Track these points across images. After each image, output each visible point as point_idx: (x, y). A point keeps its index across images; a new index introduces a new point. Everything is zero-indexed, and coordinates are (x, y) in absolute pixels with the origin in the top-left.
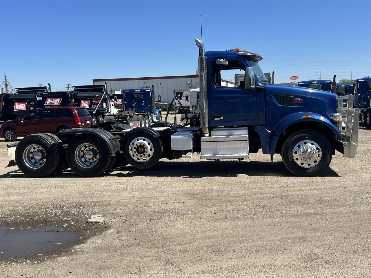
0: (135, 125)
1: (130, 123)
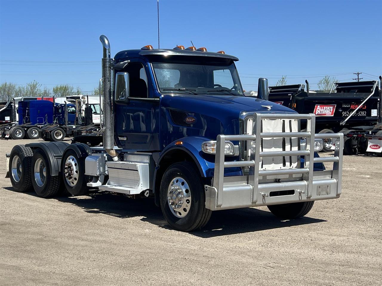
0: (375, 146)
1: (369, 142)
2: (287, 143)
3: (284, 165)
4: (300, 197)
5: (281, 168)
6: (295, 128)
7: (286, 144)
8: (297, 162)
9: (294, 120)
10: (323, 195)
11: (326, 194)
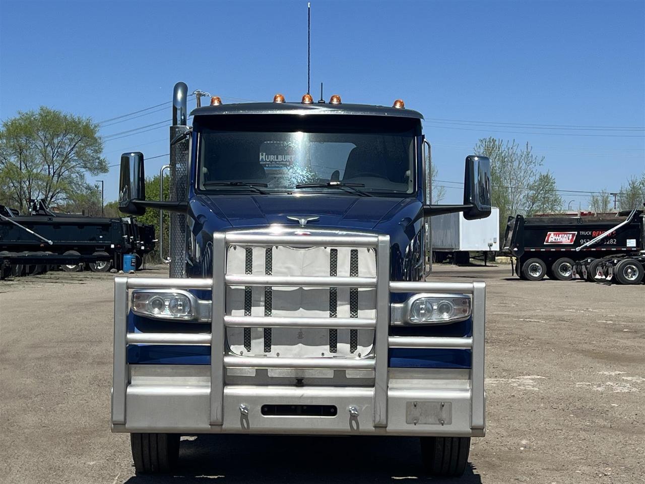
2: (341, 301)
3: (333, 348)
4: (353, 422)
5: (323, 354)
6: (368, 268)
7: (338, 303)
8: (372, 345)
9: (365, 249)
10: (425, 424)
11: (438, 422)
